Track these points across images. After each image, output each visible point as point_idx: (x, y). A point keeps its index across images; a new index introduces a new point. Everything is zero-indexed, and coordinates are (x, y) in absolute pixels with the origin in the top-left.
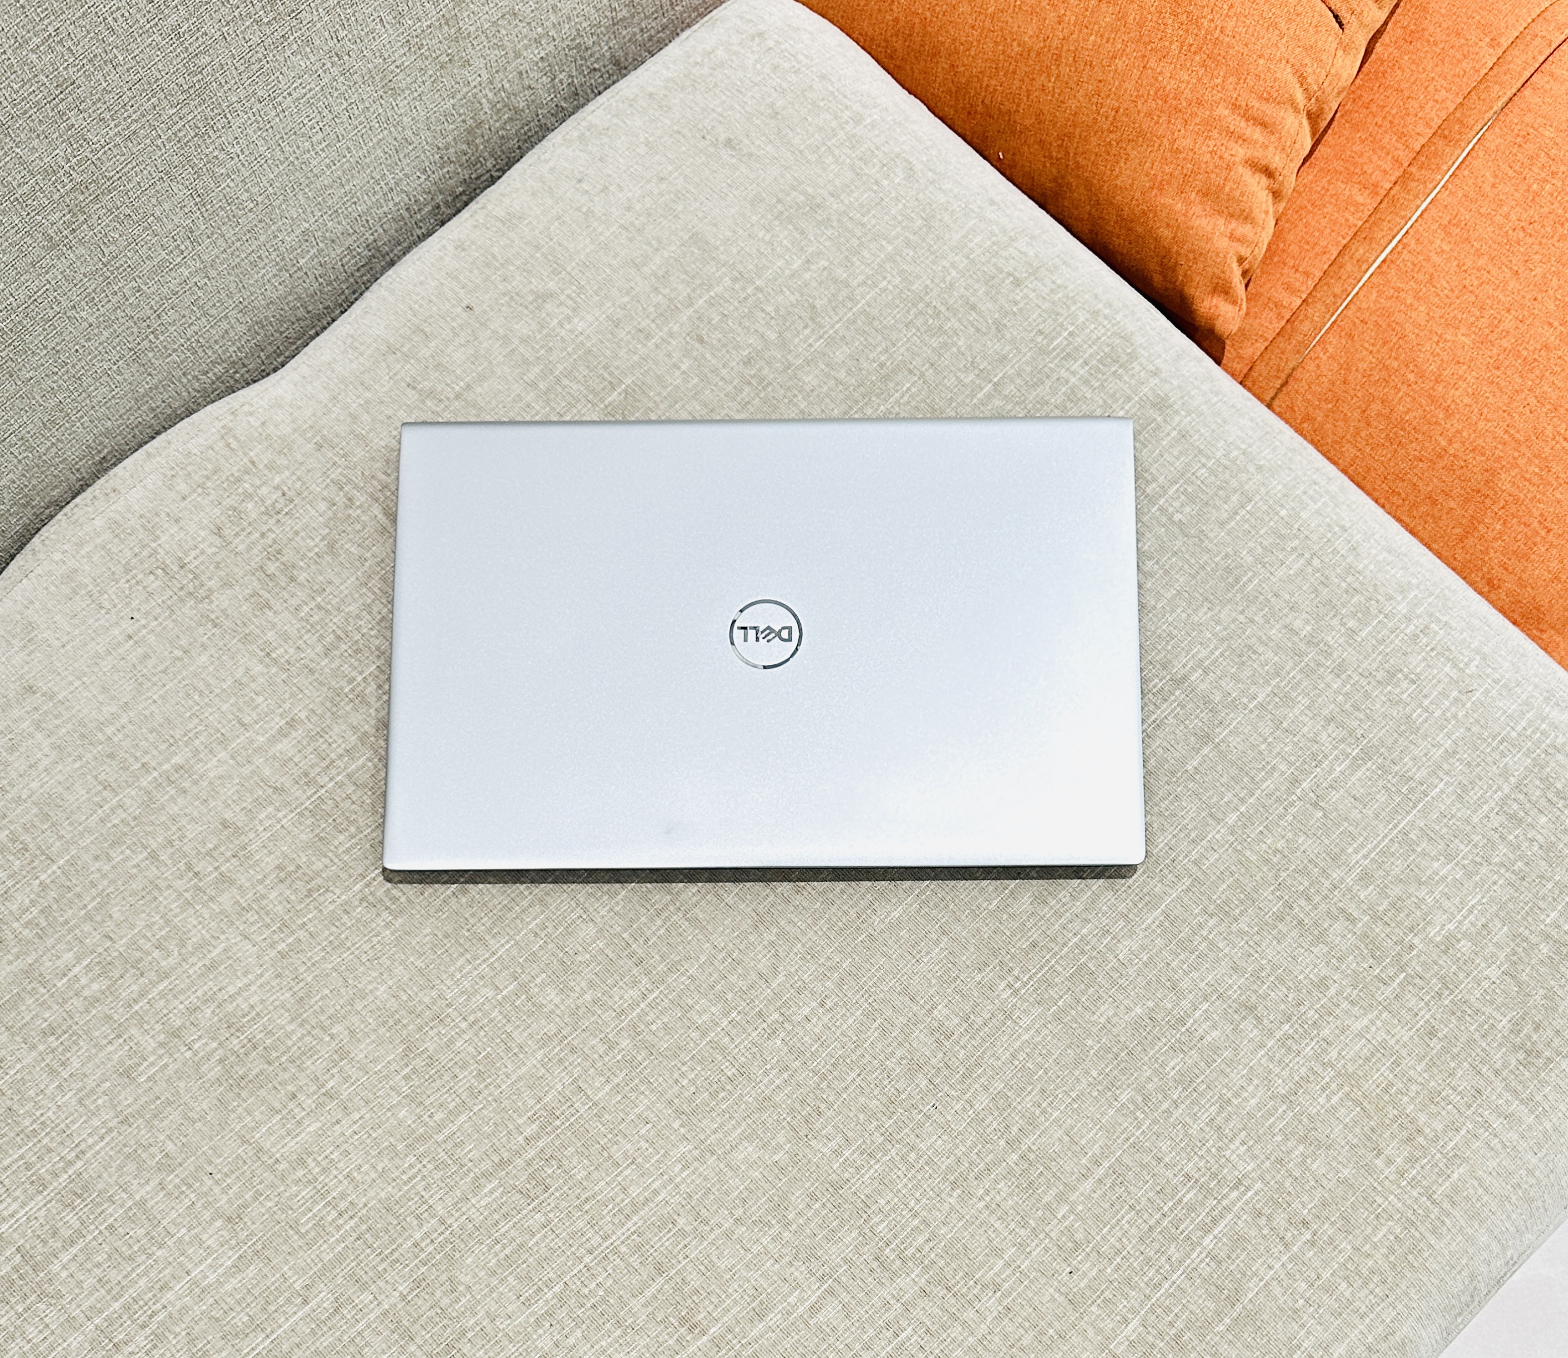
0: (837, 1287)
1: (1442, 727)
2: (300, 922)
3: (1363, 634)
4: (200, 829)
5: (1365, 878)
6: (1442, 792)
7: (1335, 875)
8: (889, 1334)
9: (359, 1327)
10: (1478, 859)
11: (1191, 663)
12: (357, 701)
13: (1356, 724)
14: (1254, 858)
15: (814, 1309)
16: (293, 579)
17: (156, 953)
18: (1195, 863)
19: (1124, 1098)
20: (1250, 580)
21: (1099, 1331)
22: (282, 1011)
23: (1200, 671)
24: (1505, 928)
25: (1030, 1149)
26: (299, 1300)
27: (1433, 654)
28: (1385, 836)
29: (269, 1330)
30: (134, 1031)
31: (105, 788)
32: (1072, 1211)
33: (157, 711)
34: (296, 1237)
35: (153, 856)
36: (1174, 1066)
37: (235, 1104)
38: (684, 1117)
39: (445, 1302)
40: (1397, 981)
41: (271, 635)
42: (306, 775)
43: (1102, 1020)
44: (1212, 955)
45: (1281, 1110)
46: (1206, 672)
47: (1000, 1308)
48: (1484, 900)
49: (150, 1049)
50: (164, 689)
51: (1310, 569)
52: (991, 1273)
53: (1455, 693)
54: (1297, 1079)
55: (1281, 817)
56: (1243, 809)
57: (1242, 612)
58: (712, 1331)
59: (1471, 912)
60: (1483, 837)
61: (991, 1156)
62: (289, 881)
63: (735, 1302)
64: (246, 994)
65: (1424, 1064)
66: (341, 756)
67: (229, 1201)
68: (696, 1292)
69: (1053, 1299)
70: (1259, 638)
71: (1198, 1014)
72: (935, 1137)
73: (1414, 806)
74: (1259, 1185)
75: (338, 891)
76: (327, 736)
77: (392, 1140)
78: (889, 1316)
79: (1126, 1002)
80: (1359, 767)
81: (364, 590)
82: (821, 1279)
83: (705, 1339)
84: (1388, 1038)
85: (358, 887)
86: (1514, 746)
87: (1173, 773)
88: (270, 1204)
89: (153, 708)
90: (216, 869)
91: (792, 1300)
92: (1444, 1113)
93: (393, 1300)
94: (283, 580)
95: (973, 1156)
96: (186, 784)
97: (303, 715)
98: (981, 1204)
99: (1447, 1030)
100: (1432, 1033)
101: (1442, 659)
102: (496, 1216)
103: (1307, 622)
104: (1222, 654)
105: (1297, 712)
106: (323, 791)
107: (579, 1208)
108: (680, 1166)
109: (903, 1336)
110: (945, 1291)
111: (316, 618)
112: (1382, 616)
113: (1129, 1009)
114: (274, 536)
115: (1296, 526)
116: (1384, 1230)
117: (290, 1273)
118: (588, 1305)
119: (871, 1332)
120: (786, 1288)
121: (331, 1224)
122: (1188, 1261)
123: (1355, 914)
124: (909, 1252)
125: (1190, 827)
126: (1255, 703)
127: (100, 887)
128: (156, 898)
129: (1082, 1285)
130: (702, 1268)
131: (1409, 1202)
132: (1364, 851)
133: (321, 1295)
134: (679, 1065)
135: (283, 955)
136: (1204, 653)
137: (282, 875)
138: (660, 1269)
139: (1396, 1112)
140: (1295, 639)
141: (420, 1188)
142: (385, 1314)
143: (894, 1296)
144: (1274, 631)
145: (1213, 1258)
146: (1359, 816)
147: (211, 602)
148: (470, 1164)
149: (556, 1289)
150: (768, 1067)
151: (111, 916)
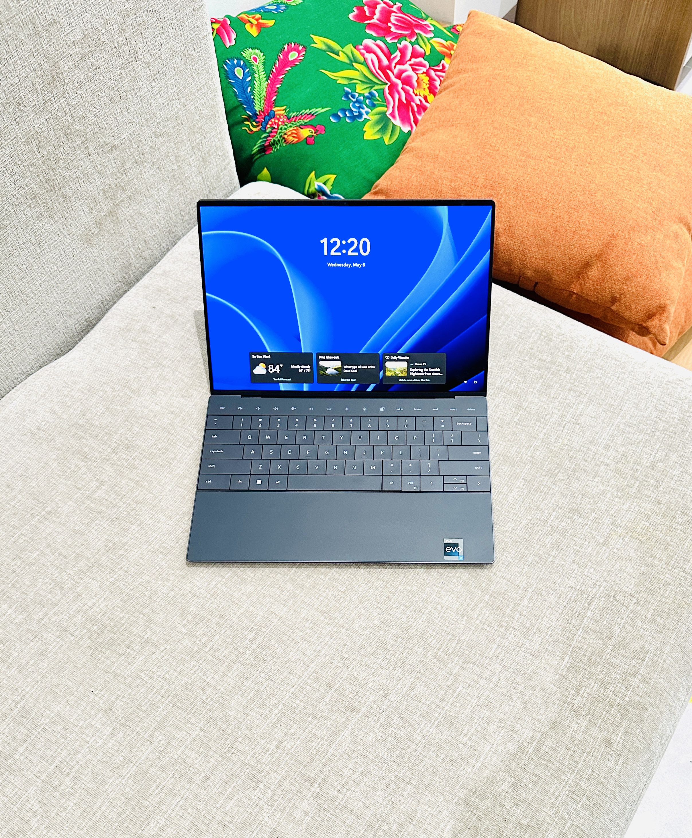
0: (419, 675)
1: (619, 384)
2: (119, 567)
3: (573, 356)
4: (63, 537)
5: (607, 447)
6: (628, 407)
7: (594, 449)
8: (451, 691)
9: (182, 749)
10: (653, 430)
11: (503, 381)
12: (131, 468)
13: (582, 390)
14: (556, 449)
15: (411, 688)
16: (92, 425)
17: (49, 596)
18: (531, 456)
19: (530, 559)
20: (518, 345)
21: (552, 666)
22: (117, 608)
23: (508, 383)
24: (675, 454)
25: (493, 592)
26: (148, 743)
27: (605, 357)
28: (610, 429)
29: (135, 761)
30: (43, 634)
31: (14, 528)
32: (521, 614)
33: (35, 491)
34: (141, 713)
35: (42, 553)
36: (548, 540)
37: (100, 656)
38: (326, 615)
39: (224, 727)
40: (636, 485)
41: (85, 449)
42: (112, 503)
43: (510, 529)
44: (551, 492)
45: (603, 550)
46: (511, 383)
47: (501, 667)
48: (662, 445)
49: (52, 640)
50: (38, 481)
51: (542, 337)
52: (492, 652)
53: (620, 370)
54: (606, 535)
55: (562, 431)
56: (545, 431)
57: (519, 358)
58: (363, 710)
59: (658, 451)
60: (652, 421)
61: (476, 599)
62: (110, 551)
63: (371, 693)
64: (97, 605)
65: (660, 516)
66: (127, 493)
67: (104, 703)
68: (351, 693)
69: (524, 657)
70: (530, 366)
71: (552, 517)
72: (447, 597)
73: (618, 415)
74: (604, 584)
75: (136, 550)
76: (119, 486)
77: (182, 656)
78: (449, 683)
79: (518, 519)
80: (589, 405)
81: (127, 423)
82: (411, 673)
83: (360, 714)
84: (641, 509)
85: (145, 547)
86: (652, 385)
87: (509, 424)
88: (124, 700)
89: (33, 489)
90: (74, 552)
91: (399, 686)
92: (677, 534)
93: (196, 732)
94: (88, 426)
95: (468, 600)
96: (54, 519)
97: (107, 480)
98: (478, 622)
99: (665, 500)
100: (659, 503)
101: (610, 359)
102: (242, 680)
103: (547, 356)
104: (516, 375)
105: (555, 390)
106: (121, 509)
107: (282, 667)
108: (329, 637)
109: (458, 691)
110: (472, 665)
111: (106, 438)
112: (579, 348)
113: (520, 522)
114: (80, 409)
115: (531, 323)
116: (669, 590)
117: (141, 731)
118: (298, 711)
119: (442, 693)
120: (395, 681)
121: (158, 702)
122: (583, 625)
123: (608, 462)
124: (450, 651)
125: (524, 443)
126: (536, 390)
127: (17, 572)
128: (45, 571)
129: (537, 647)
130: (351, 681)
131: (675, 575)
132: (603, 437)
133: (159, 738)
134: (318, 591)
135: (113, 583)
136: (508, 376)
137: (107, 549)
138: (330, 686)
139: (655, 539)
140: (545, 363)
141: (201, 674)
142: (194, 739)
143: (448, 673)
144: (535, 362)
145: (595, 620)
146: (596, 424)
147: (55, 441)
148: (224, 658)
149: (280, 708)
150: (360, 583)
151: (24, 584)
